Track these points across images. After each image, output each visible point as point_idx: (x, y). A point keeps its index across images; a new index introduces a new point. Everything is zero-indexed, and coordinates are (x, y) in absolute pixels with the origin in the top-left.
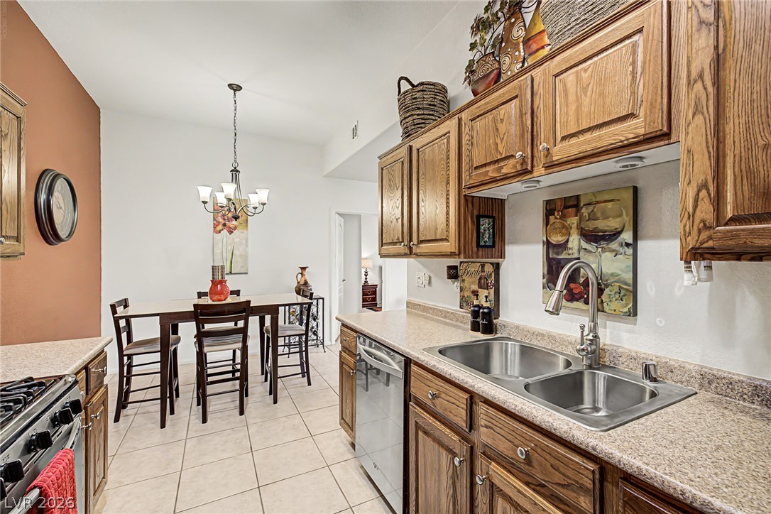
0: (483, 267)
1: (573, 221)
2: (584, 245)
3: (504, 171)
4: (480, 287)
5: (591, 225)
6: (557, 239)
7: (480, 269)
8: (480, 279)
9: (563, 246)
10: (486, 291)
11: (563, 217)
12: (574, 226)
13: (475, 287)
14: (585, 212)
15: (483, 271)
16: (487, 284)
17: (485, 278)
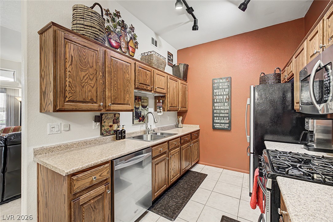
0: (115, 115)
1: (140, 102)
2: (142, 108)
3: (148, 88)
4: (114, 123)
5: (143, 104)
6: (137, 106)
7: (114, 116)
8: (114, 120)
9: (138, 108)
10: (116, 124)
11: (138, 101)
12: (140, 104)
13: (111, 124)
14: (142, 100)
15: (115, 117)
16: (117, 122)
17: (116, 119)
